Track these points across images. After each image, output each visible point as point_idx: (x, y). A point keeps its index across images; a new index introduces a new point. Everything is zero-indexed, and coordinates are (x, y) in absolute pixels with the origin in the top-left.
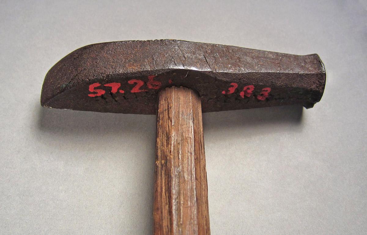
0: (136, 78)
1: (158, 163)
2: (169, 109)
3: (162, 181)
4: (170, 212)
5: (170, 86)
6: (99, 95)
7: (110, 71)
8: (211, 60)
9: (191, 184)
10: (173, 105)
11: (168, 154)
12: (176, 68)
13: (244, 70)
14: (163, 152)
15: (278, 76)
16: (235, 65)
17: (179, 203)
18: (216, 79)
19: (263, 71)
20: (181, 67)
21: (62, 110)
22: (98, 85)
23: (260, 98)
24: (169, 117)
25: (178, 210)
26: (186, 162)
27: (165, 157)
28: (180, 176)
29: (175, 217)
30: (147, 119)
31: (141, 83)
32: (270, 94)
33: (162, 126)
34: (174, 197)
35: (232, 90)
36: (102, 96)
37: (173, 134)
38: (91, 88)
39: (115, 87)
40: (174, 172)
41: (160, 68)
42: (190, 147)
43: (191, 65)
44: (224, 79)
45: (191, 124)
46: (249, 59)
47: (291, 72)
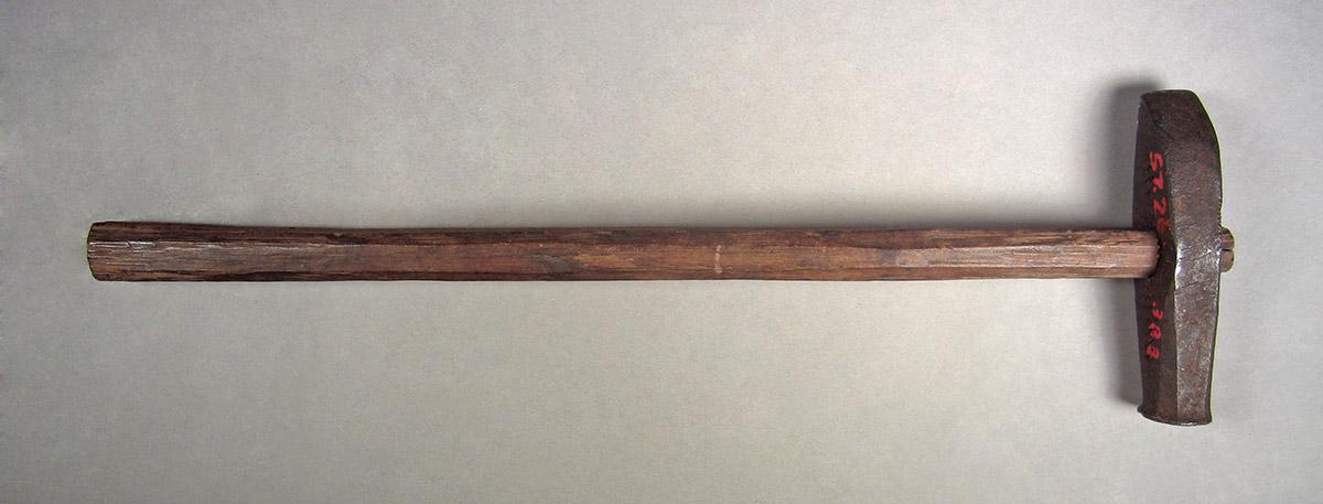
0: (1167, 207)
1: (1069, 232)
2: (1131, 243)
3: (1051, 236)
4: (1023, 244)
5: (1160, 243)
6: (1152, 164)
7: (1175, 178)
8: (1191, 289)
9: (1048, 263)
10: (1135, 247)
11: (1079, 242)
12: (1179, 250)
13: (1179, 327)
14: (1080, 237)
15: (1173, 365)
16: (1186, 317)
17: (1030, 251)
18: (1167, 294)
19: (1179, 350)
20: (1179, 256)
21: (1136, 118)
22: (1161, 165)
23: (1149, 347)
24: (1119, 242)
25: (1025, 251)
26: (1070, 258)
27: (1075, 239)
28: (1055, 253)
29: (1019, 248)
30: (1127, 215)
31: (1163, 212)
32: (1153, 358)
33: (1109, 235)
34: (1036, 248)
35: (1155, 313)
36: (1150, 167)
37: (1100, 247)
38: (1158, 156)
39: (1159, 182)
40: (1059, 247)
41: (1178, 233)
42: (1085, 263)
43: (1183, 266)
44: (1166, 304)
45: (1111, 266)
46: (1196, 335)
47: (1179, 383)
